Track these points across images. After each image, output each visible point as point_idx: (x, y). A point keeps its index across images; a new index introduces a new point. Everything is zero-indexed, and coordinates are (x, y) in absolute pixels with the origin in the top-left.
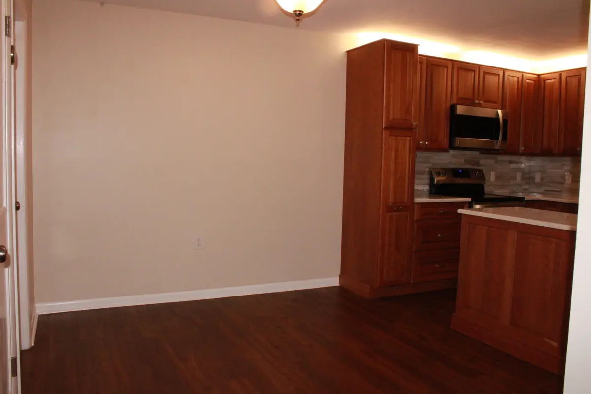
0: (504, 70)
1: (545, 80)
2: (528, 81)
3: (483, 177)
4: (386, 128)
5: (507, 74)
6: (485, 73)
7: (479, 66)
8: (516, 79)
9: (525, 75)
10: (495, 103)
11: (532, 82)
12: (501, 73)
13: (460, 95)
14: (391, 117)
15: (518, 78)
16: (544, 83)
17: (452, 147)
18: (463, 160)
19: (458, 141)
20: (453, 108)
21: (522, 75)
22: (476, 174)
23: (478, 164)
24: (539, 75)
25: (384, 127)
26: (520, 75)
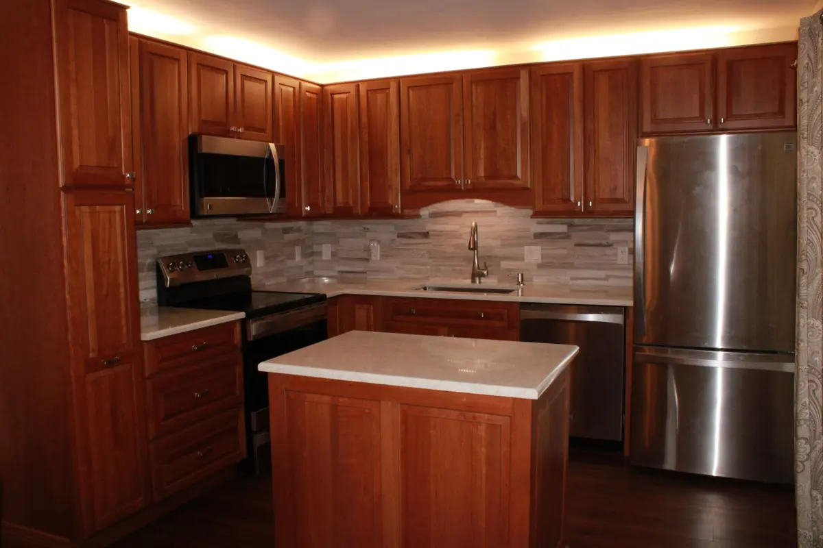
0: (274, 74)
1: (332, 94)
2: (307, 93)
3: (247, 262)
4: (66, 189)
5: (278, 80)
6: (244, 77)
7: (235, 64)
8: (291, 89)
9: (305, 85)
10: (263, 130)
11: (314, 96)
12: (269, 79)
13: (203, 118)
14: (76, 165)
15: (294, 88)
16: (332, 99)
17: (195, 213)
18: (210, 236)
19: (209, 203)
20: (193, 141)
21: (300, 84)
22: (235, 258)
23: (235, 239)
24: (322, 86)
25: (61, 184)
26: (296, 83)
